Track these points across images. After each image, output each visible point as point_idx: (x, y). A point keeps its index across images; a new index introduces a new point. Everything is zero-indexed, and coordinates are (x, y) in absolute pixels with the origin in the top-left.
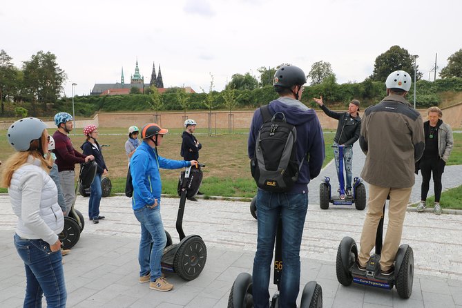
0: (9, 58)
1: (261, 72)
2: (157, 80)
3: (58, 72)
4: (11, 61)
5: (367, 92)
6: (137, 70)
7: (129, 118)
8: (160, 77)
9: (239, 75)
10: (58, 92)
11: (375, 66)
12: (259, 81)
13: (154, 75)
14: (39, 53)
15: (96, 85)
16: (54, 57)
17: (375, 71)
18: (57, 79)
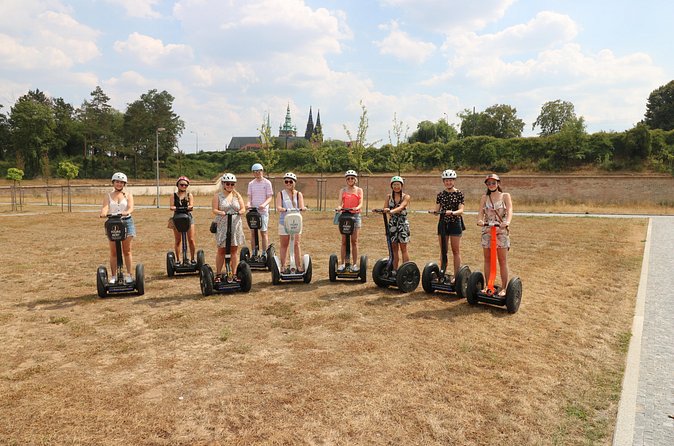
0: (106, 99)
1: (461, 116)
2: (313, 130)
3: (172, 118)
4: (108, 103)
5: (639, 146)
6: (288, 119)
8: (319, 127)
9: (428, 123)
11: (648, 106)
12: (459, 131)
13: (310, 124)
14: (151, 92)
15: (233, 139)
16: (170, 98)
17: (648, 115)
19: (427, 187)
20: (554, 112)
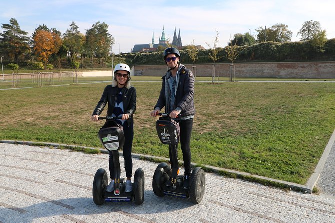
0: (77, 28)
1: (258, 31)
2: (177, 40)
3: (108, 37)
4: (78, 30)
6: (163, 34)
7: (155, 69)
8: (179, 39)
9: (240, 35)
10: (108, 51)
12: (256, 39)
13: (175, 37)
14: (97, 23)
15: (135, 46)
16: (106, 26)
18: (107, 42)
19: (240, 69)
20: (309, 27)
